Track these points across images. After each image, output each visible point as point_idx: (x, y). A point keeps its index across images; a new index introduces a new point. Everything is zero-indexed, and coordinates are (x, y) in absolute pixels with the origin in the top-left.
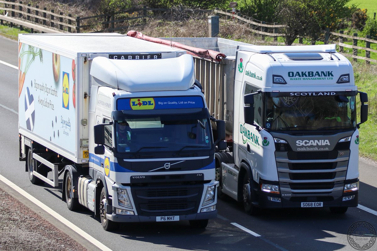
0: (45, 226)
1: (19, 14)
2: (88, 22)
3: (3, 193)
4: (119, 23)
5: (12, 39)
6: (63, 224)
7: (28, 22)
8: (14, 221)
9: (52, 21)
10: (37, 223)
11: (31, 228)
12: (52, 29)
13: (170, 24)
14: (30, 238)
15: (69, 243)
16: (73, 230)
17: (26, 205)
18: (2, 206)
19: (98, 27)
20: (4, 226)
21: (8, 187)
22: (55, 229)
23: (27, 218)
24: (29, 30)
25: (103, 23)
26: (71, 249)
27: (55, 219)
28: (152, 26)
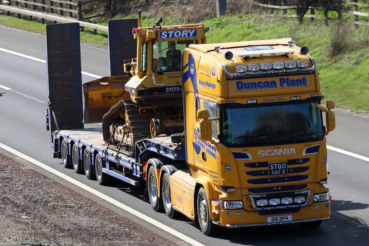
0: (103, 211)
1: (15, 2)
2: (89, 6)
3: (51, 181)
4: (121, 5)
5: (12, 28)
6: (120, 208)
7: (26, 9)
8: (70, 207)
9: (52, 7)
10: (93, 209)
11: (90, 214)
12: (53, 15)
13: (173, 3)
14: (92, 223)
15: (132, 227)
16: (132, 214)
17: (77, 191)
18: (54, 194)
19: (100, 10)
20: (63, 214)
21: (53, 175)
22: (114, 213)
23: (82, 205)
24: (27, 18)
25: (105, 6)
26: (137, 232)
27: (110, 203)
28: (156, 6)
